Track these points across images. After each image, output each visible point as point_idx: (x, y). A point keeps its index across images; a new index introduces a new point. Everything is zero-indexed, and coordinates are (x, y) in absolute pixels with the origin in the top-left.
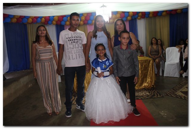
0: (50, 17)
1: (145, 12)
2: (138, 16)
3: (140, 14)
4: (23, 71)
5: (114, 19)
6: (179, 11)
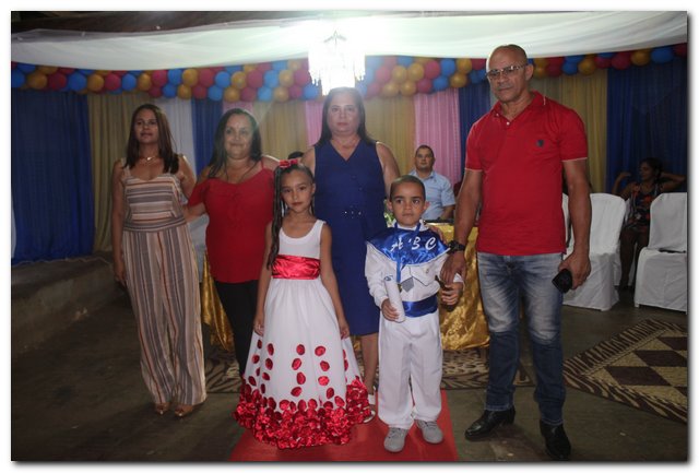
4: (67, 259)
5: (400, 83)
6: (638, 59)
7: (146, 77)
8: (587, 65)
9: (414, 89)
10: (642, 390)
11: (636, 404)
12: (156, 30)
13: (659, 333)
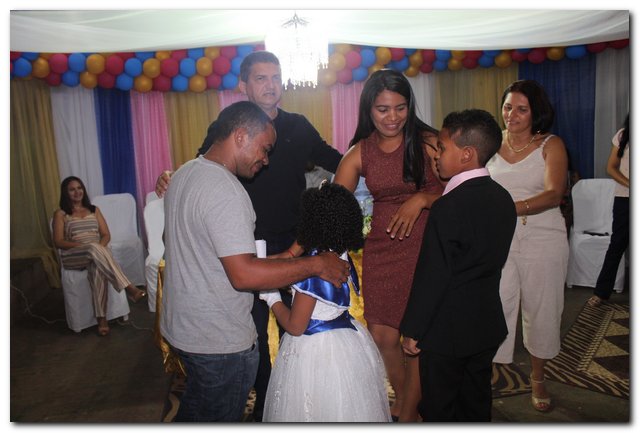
0: (71, 58)
1: (434, 51)
2: (409, 65)
3: (417, 58)
6: (554, 55)
7: (42, 62)
8: (503, 58)
9: (335, 80)
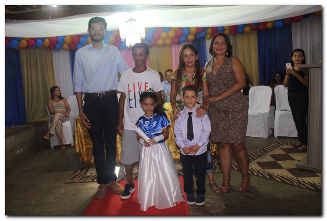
0: (58, 38)
3: (209, 31)
4: (13, 127)
5: (165, 40)
6: (269, 25)
7: (47, 40)
8: (247, 29)
9: (171, 42)
10: (271, 171)
11: (268, 177)
12: (49, 18)
13: (281, 147)
